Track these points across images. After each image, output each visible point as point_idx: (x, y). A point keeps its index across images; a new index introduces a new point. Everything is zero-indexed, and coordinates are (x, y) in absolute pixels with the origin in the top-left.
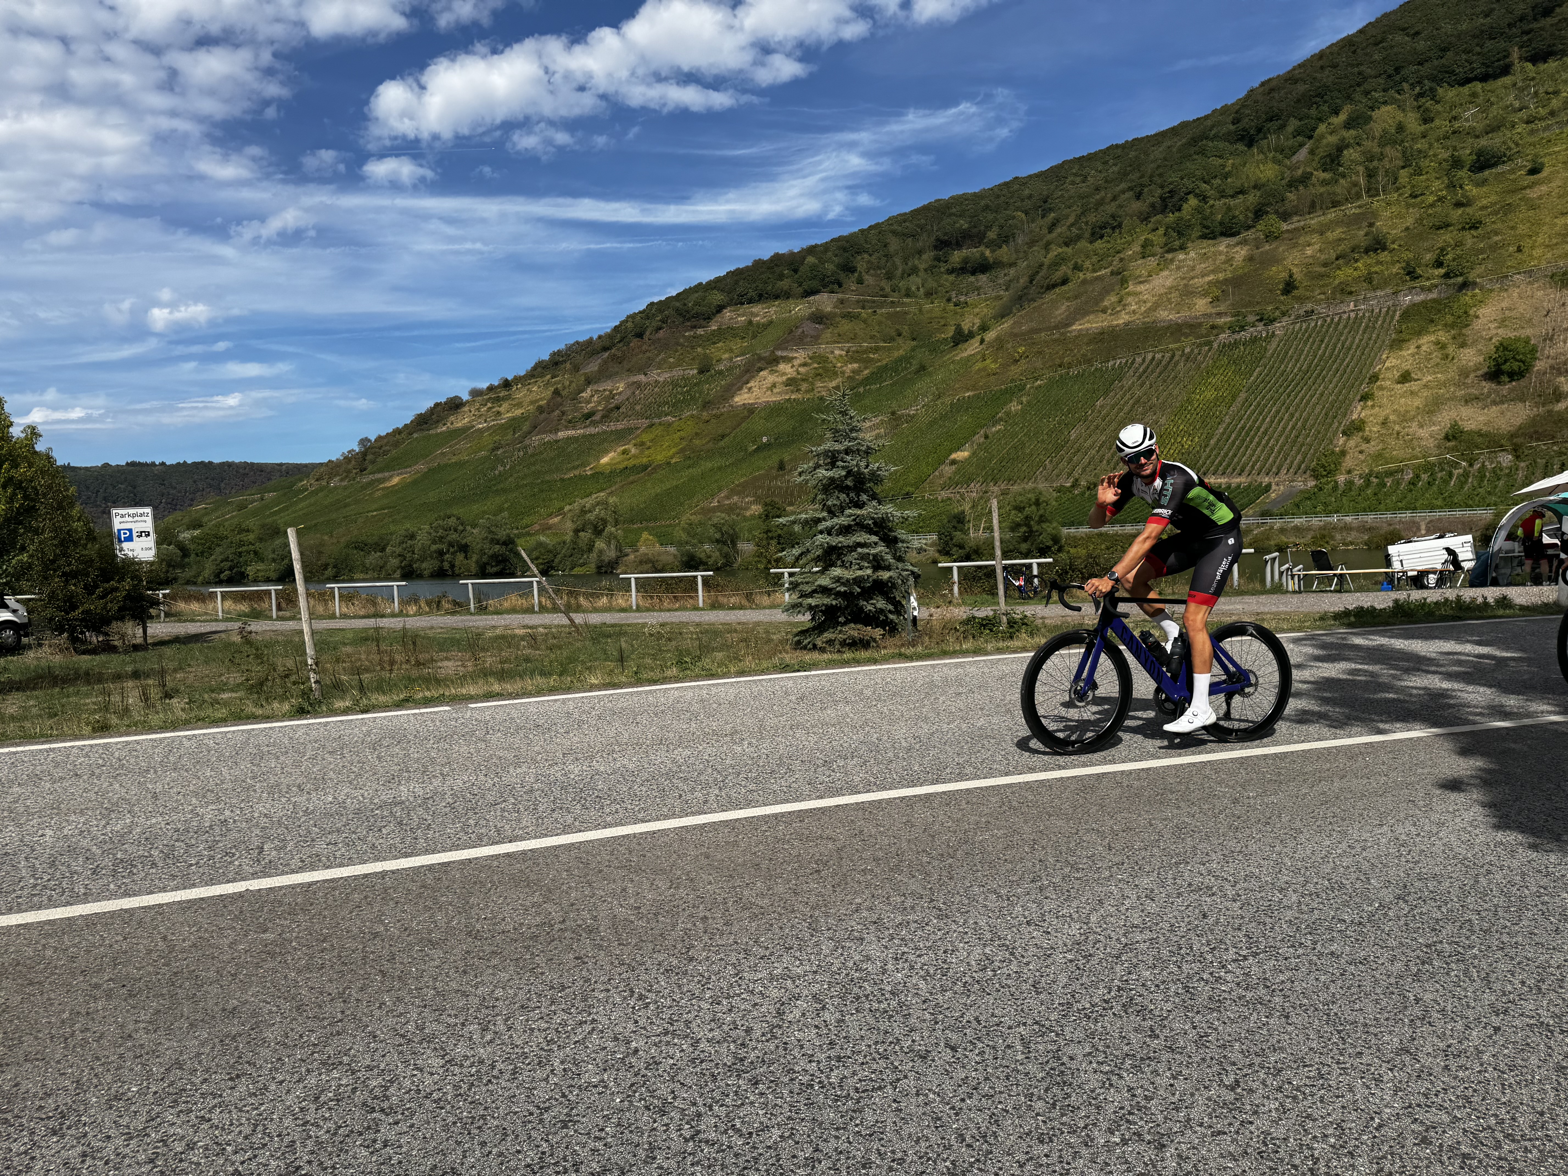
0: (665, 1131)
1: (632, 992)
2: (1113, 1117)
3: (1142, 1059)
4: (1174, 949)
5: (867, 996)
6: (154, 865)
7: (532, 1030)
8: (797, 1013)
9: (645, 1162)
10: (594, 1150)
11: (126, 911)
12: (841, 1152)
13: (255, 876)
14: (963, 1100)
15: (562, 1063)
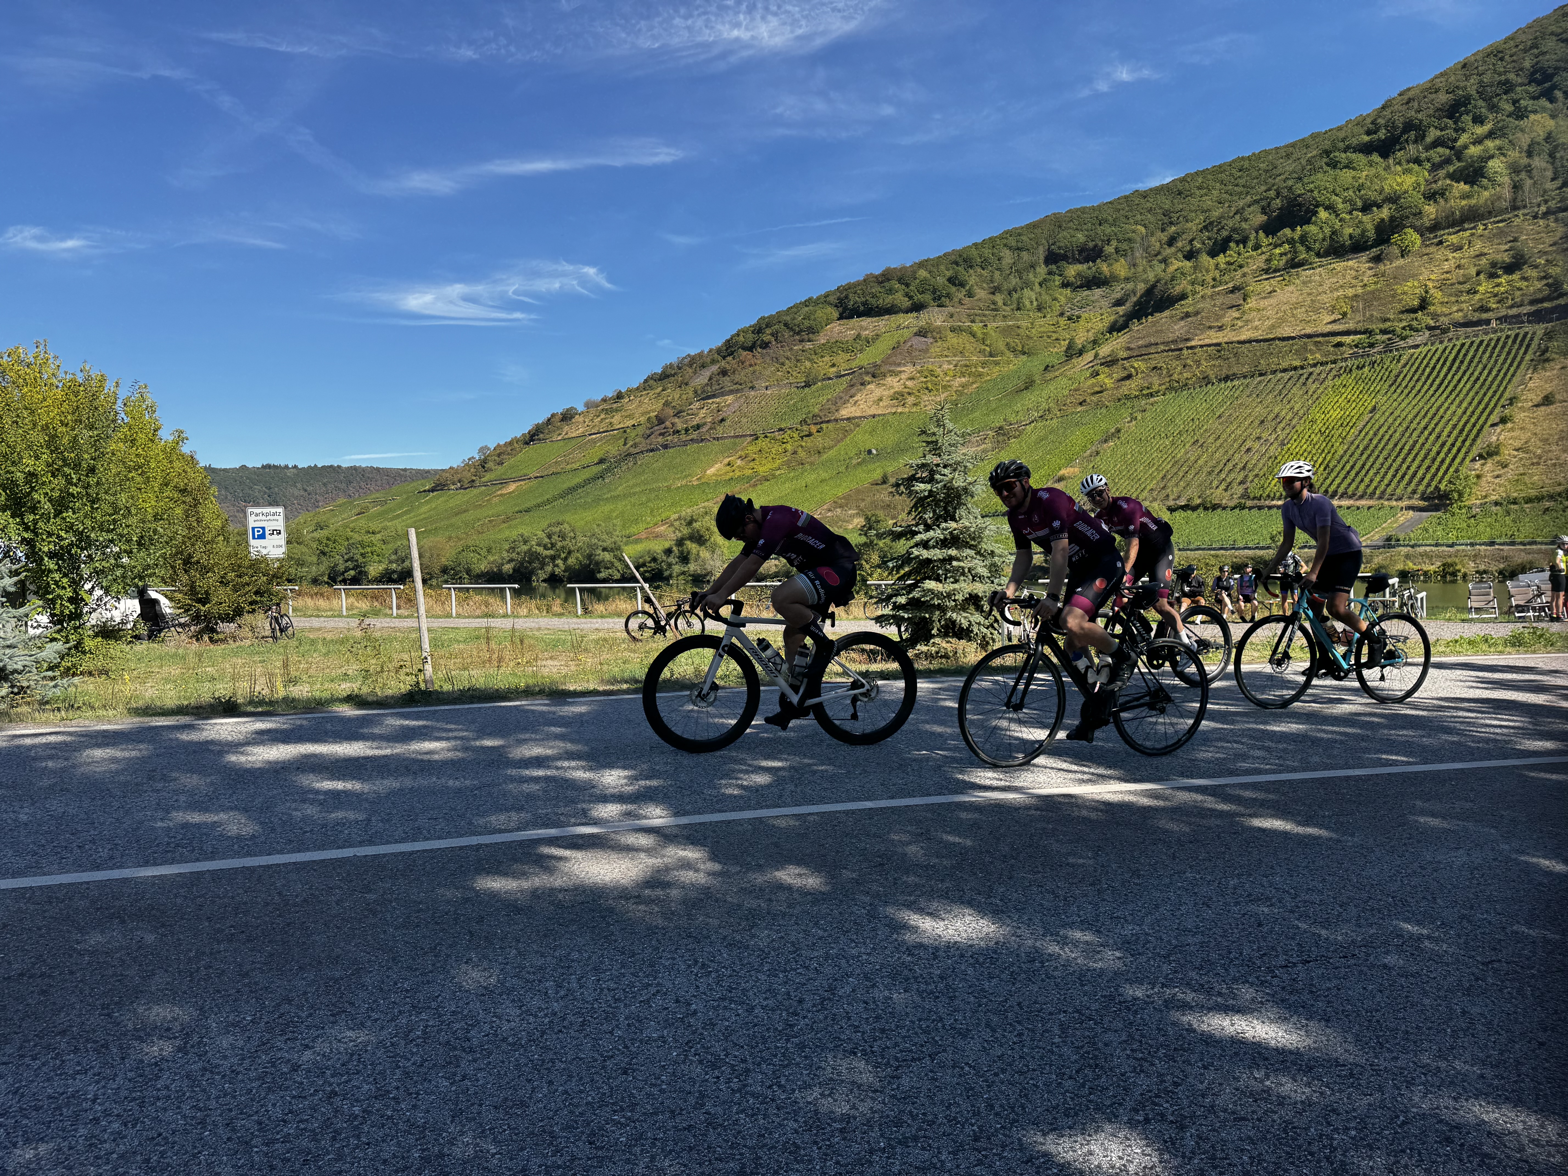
0: (715, 1083)
1: (696, 962)
2: (1139, 1098)
3: (1175, 1049)
4: (1224, 952)
5: (916, 978)
6: (273, 830)
7: (602, 990)
8: (848, 989)
9: (695, 1108)
10: (648, 1095)
11: (248, 868)
12: (876, 1112)
13: (361, 844)
14: (996, 1075)
15: (626, 1019)
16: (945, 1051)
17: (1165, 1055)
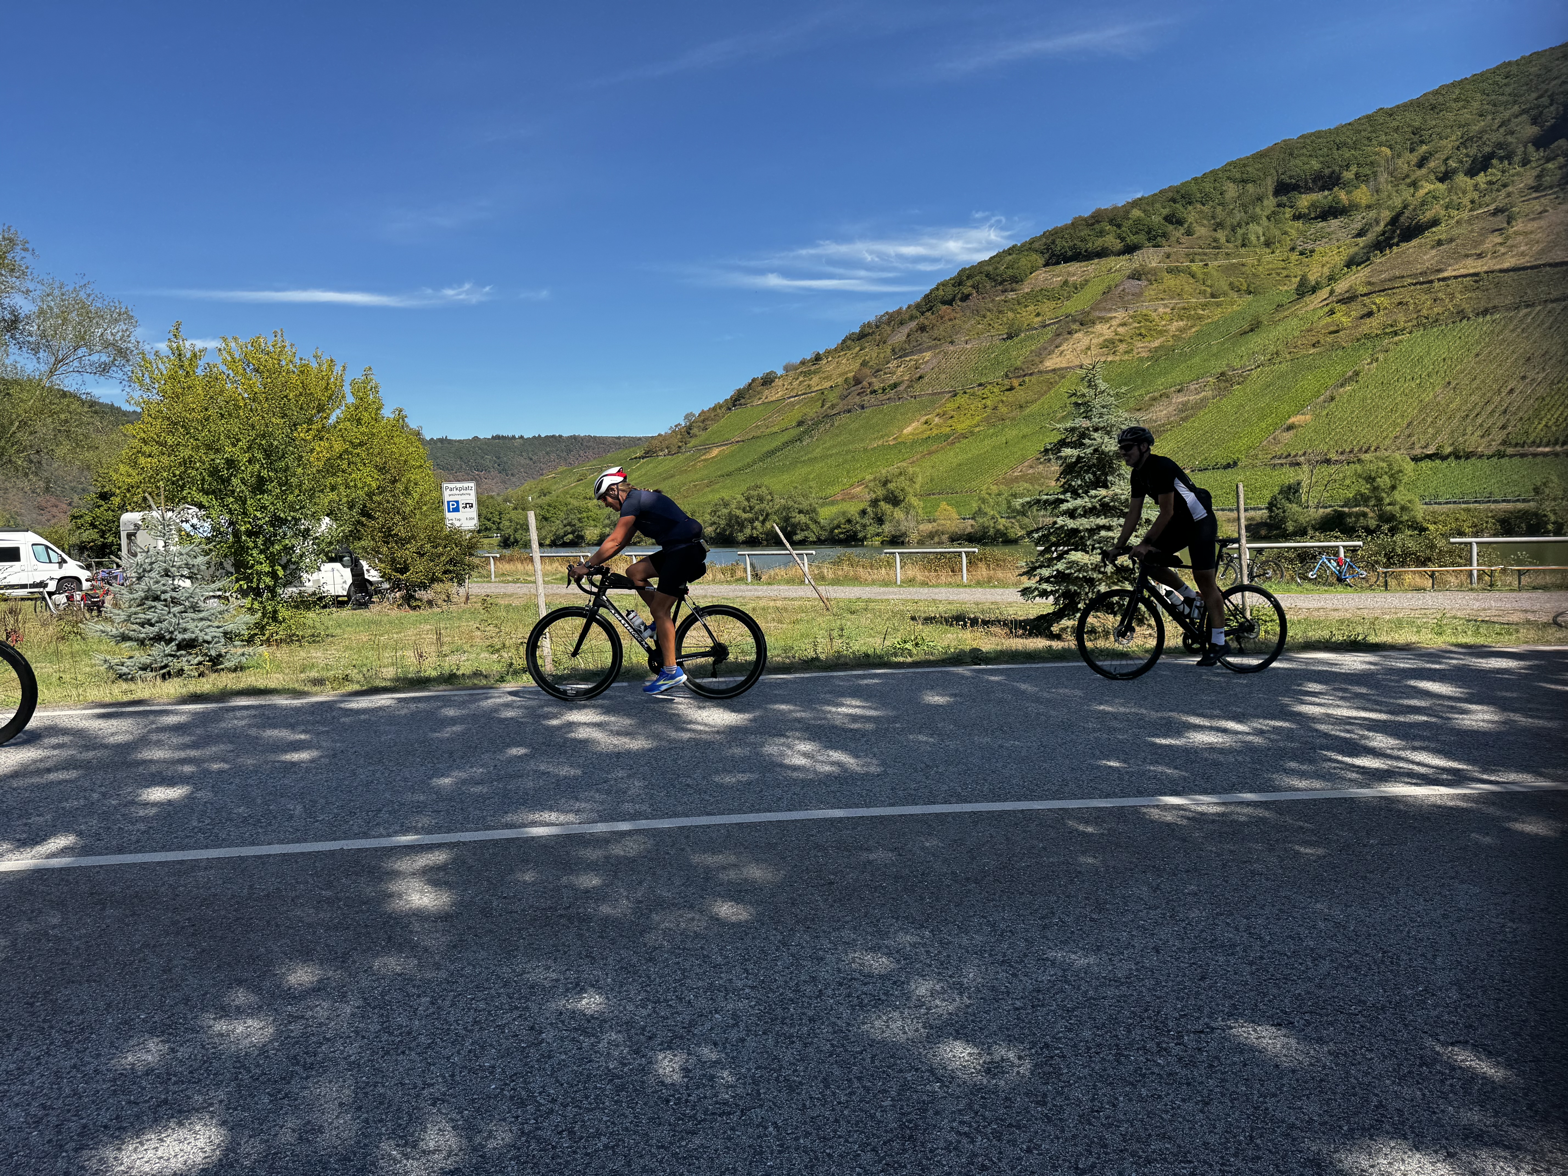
4: (1140, 1010)
5: (784, 1019)
7: (470, 1009)
11: (242, 858)
15: (473, 1044)
16: (761, 1106)
17: (994, 1131)
